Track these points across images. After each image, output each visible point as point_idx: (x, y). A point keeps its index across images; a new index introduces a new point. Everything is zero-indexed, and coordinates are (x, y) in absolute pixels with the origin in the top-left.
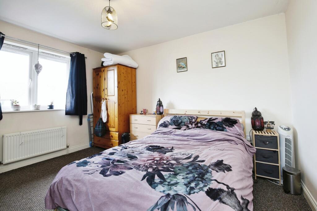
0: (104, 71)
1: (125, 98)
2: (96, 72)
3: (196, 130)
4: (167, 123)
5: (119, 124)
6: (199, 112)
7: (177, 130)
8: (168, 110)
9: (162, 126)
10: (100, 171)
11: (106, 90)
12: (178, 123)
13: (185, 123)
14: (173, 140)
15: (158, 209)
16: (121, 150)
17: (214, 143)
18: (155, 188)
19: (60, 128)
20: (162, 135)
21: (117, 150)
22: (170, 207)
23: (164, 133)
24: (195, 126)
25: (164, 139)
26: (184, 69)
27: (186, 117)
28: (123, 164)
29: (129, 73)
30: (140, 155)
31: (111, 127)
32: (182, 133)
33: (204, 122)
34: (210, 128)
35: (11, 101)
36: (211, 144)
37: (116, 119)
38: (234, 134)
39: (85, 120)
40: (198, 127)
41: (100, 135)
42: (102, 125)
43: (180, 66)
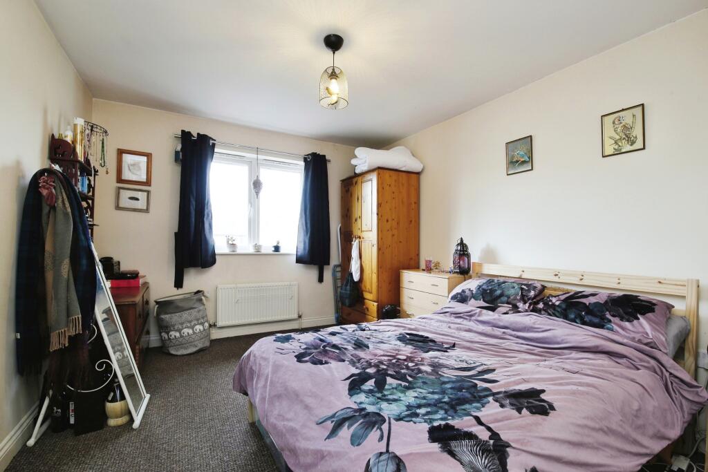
0: (356, 183)
1: (393, 235)
2: (345, 187)
3: (528, 317)
4: (468, 293)
5: (379, 287)
6: (556, 275)
7: (484, 311)
8: (480, 265)
9: (456, 298)
10: (297, 354)
11: (359, 221)
12: (492, 296)
13: (509, 297)
14: (469, 331)
15: (332, 422)
16: (354, 331)
17: (565, 355)
18: (351, 396)
19: (288, 283)
20: (453, 319)
21: (347, 330)
22: (347, 424)
23: (457, 315)
24: (529, 307)
25: (449, 327)
26: (525, 165)
27: (515, 285)
28: (337, 351)
29: (403, 185)
30: (378, 345)
31: (366, 291)
32: (494, 319)
33: (554, 300)
34: (565, 317)
35: (226, 238)
36: (557, 354)
37: (375, 277)
38: (633, 339)
39: (328, 274)
40: (535, 310)
41: (347, 304)
42: (350, 286)
43: (515, 160)
